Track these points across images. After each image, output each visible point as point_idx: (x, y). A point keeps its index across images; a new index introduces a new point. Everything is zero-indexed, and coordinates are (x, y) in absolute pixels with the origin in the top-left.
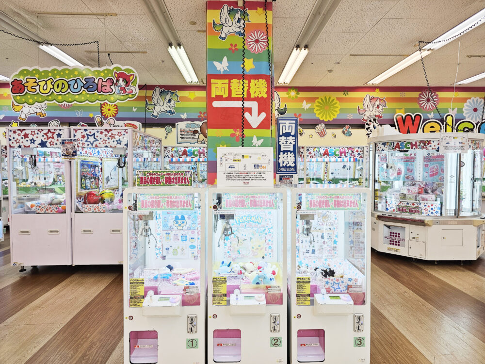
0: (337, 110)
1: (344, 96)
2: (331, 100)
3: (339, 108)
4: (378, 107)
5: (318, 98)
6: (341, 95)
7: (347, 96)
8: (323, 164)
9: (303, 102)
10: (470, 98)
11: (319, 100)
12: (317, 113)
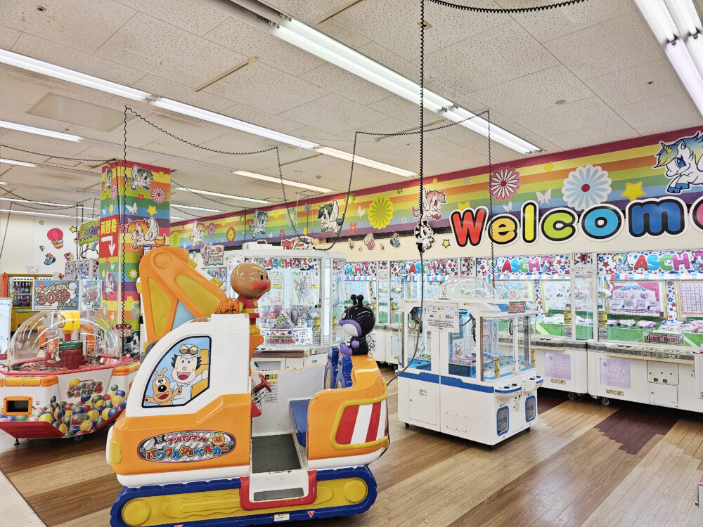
0: (391, 213)
1: (398, 195)
2: (385, 201)
3: (392, 212)
4: (436, 203)
5: (371, 202)
6: (394, 193)
7: (402, 194)
8: (368, 284)
9: (358, 208)
10: (574, 169)
11: (373, 204)
12: (371, 219)
